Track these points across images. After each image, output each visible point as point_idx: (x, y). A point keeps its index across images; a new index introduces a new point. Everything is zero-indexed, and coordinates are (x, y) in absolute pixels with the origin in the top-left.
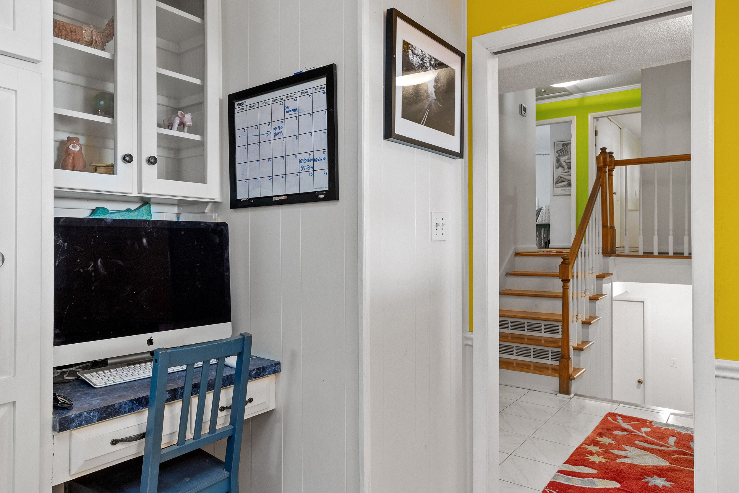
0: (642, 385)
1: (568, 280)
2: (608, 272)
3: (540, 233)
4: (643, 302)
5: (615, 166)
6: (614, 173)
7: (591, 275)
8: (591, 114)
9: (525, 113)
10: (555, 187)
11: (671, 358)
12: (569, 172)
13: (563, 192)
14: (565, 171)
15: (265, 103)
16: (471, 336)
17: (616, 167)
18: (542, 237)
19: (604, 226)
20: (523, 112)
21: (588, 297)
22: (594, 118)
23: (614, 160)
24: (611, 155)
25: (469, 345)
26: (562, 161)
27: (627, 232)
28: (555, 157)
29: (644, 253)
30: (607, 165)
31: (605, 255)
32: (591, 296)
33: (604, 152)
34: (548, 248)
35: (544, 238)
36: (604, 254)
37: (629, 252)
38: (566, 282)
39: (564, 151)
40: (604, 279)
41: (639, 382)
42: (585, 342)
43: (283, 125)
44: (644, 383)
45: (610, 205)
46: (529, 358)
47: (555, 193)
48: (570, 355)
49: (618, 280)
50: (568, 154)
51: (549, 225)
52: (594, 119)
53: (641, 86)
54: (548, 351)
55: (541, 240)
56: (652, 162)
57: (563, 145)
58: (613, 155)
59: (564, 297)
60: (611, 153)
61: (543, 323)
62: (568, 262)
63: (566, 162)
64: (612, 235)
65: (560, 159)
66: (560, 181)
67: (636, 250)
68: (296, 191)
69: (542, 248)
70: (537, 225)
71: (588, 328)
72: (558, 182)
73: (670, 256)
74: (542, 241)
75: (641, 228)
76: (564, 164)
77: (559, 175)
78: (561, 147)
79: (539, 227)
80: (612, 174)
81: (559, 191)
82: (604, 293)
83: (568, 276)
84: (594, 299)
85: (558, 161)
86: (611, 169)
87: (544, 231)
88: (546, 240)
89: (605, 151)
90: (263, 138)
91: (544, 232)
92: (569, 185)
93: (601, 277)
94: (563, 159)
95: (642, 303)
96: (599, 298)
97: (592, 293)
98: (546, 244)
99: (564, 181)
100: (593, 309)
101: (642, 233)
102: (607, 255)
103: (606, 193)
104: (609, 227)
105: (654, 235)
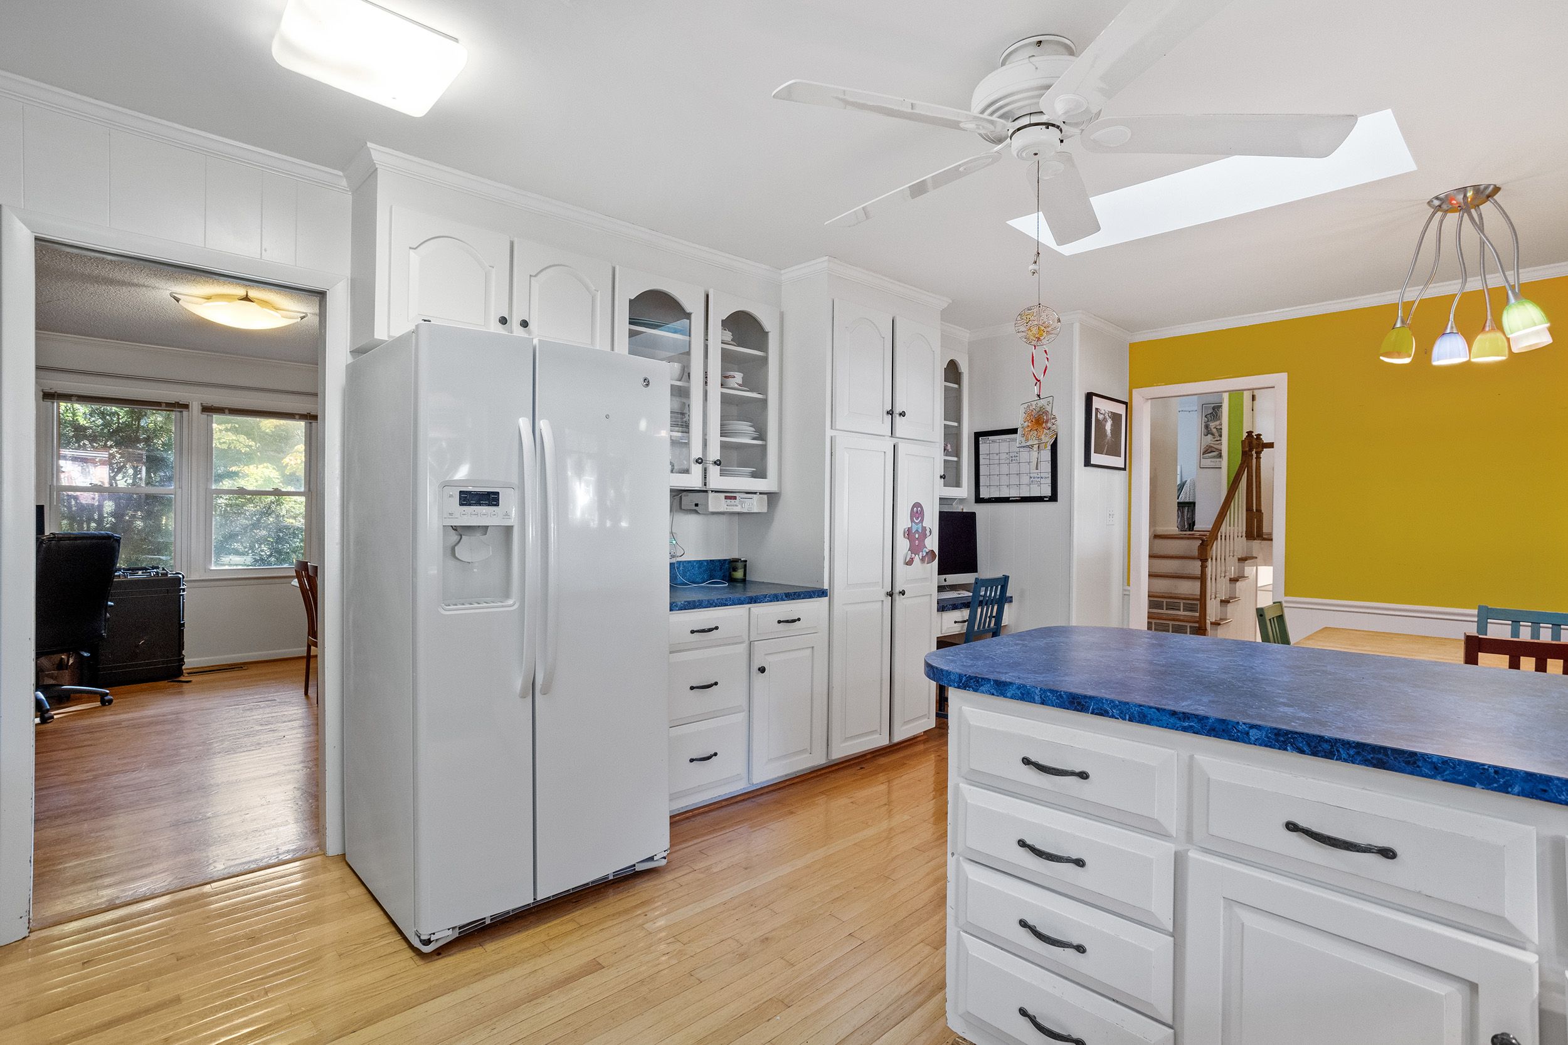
1: (1206, 560)
2: (1252, 555)
3: (1183, 513)
5: (1263, 449)
6: (1262, 456)
7: (1231, 557)
10: (1203, 458)
12: (1220, 440)
13: (1212, 464)
14: (1216, 439)
15: (1004, 441)
16: (1129, 588)
17: (1265, 450)
18: (1186, 517)
19: (1249, 509)
21: (1228, 578)
23: (1263, 442)
24: (1259, 437)
25: (1127, 595)
26: (1212, 427)
28: (1203, 422)
30: (1254, 450)
31: (1248, 538)
32: (1232, 577)
33: (1251, 436)
34: (1193, 530)
35: (1188, 519)
38: (1204, 563)
39: (1212, 415)
40: (1247, 562)
42: (1222, 619)
43: (1018, 455)
45: (1256, 488)
47: (1202, 464)
48: (1207, 626)
49: (1264, 564)
50: (1220, 419)
51: (1194, 504)
54: (1186, 626)
55: (1183, 520)
57: (1214, 408)
58: (1261, 437)
59: (1202, 578)
60: (1259, 435)
61: (1182, 602)
62: (1208, 544)
63: (1216, 428)
64: (1258, 518)
65: (1209, 425)
66: (1208, 451)
68: (1027, 495)
69: (1185, 531)
70: (1178, 503)
71: (1228, 607)
72: (1206, 453)
74: (1185, 522)
76: (1214, 430)
77: (1207, 444)
78: (1209, 411)
79: (1181, 505)
80: (1260, 458)
81: (1207, 462)
82: (1246, 575)
83: (1206, 556)
84: (1234, 580)
85: (1207, 427)
86: (1259, 453)
88: (1190, 522)
90: (1001, 462)
91: (1188, 511)
92: (1220, 456)
93: (1242, 560)
94: (1212, 425)
96: (1241, 580)
97: (1232, 572)
98: (1190, 526)
99: (1214, 450)
100: (1234, 590)
102: (1251, 538)
103: (1252, 476)
104: (1255, 511)
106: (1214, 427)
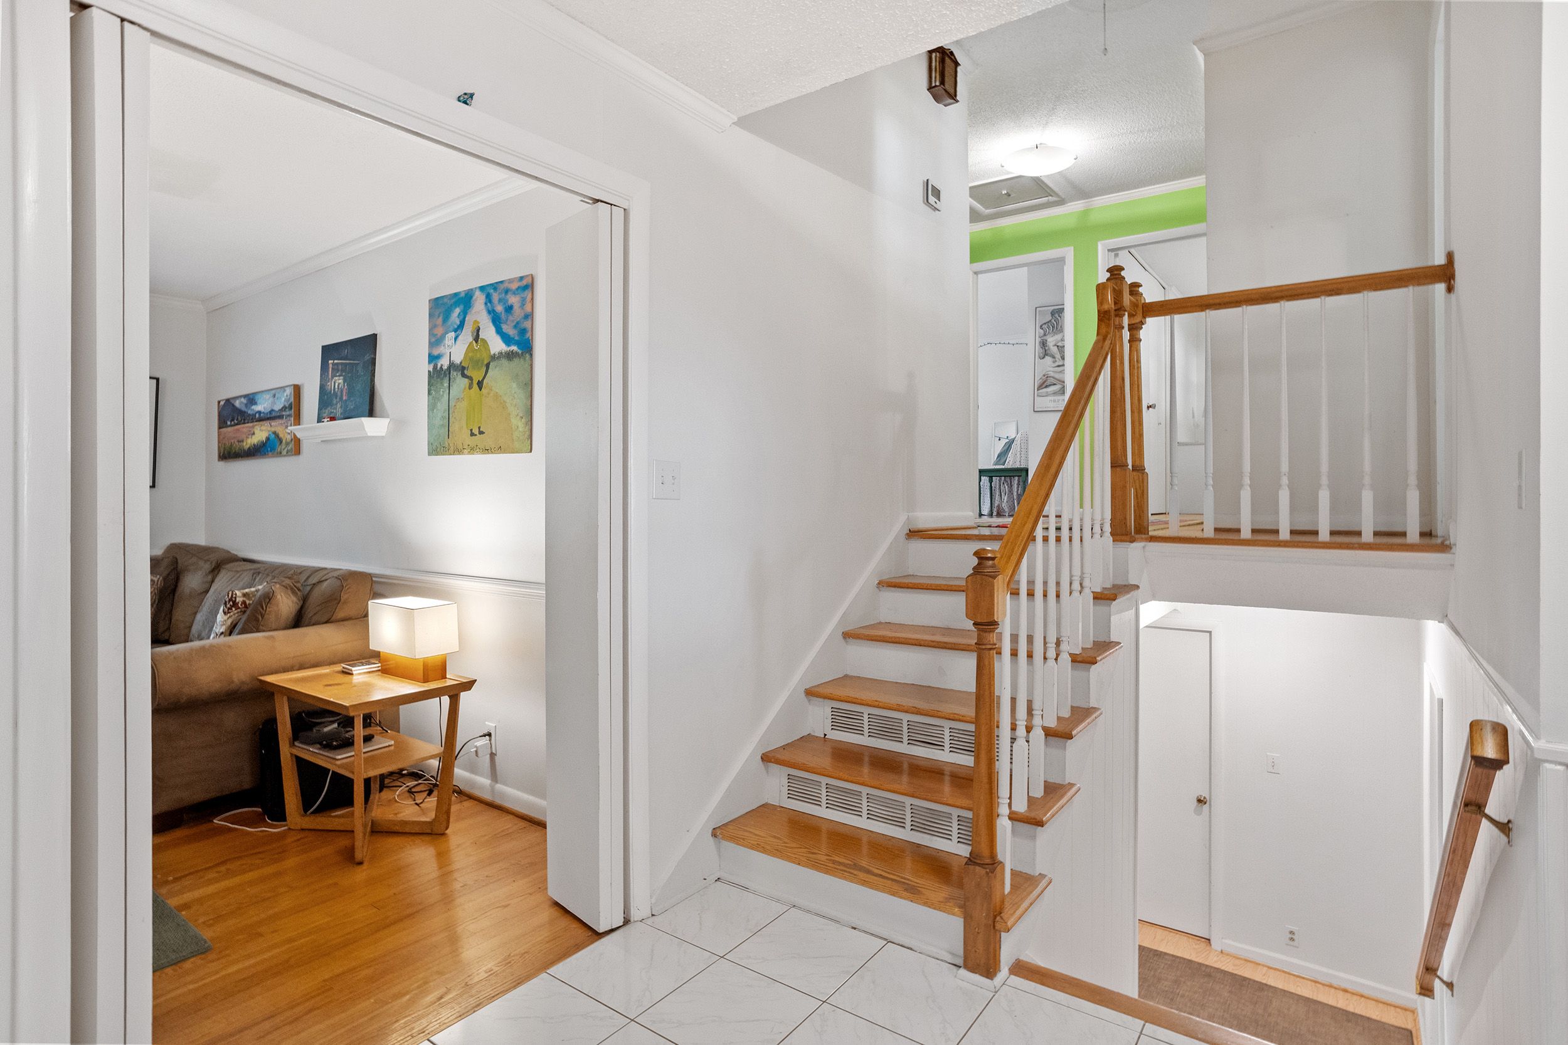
0: (1206, 807)
1: (992, 624)
2: (1127, 580)
4: (1210, 632)
5: (1144, 317)
6: (1143, 333)
7: (1079, 592)
8: (1103, 242)
9: (937, 201)
10: (1038, 396)
11: (1268, 754)
12: (1063, 365)
13: (1052, 404)
14: (1057, 364)
17: (1148, 319)
18: (1015, 494)
19: (1117, 464)
20: (932, 199)
21: (1065, 658)
22: (1109, 250)
23: (1143, 302)
24: (1137, 289)
26: (1052, 345)
27: (1176, 481)
28: (1037, 337)
29: (1217, 530)
30: (1125, 311)
31: (1118, 538)
32: (1077, 652)
33: (1117, 276)
36: (1117, 535)
37: (1180, 526)
38: (985, 631)
39: (1054, 324)
40: (1114, 603)
41: (1199, 801)
42: (1054, 791)
44: (1210, 805)
45: (1132, 412)
46: (901, 829)
47: (1037, 408)
49: (1154, 597)
50: (1061, 331)
51: (1026, 470)
52: (1110, 253)
53: (1205, 180)
55: (1012, 500)
56: (1237, 302)
57: (1053, 313)
58: (1141, 290)
59: (981, 677)
60: (1135, 284)
61: (946, 724)
62: (993, 566)
63: (1058, 346)
64: (1138, 487)
65: (1046, 341)
66: (1046, 384)
67: (1198, 522)
71: (1065, 748)
72: (1044, 386)
73: (1282, 541)
74: (1015, 501)
75: (1211, 470)
76: (1054, 350)
77: (1045, 372)
78: (1049, 318)
80: (1137, 336)
81: (1045, 402)
82: (1113, 638)
84: (1084, 660)
85: (1044, 344)
86: (1137, 323)
87: (1019, 481)
89: (1120, 274)
91: (1018, 484)
92: (1065, 390)
93: (1105, 597)
94: (1051, 340)
95: (1208, 634)
96: (1098, 659)
97: (1077, 641)
99: (1055, 384)
100: (1082, 689)
101: (1211, 482)
102: (1124, 538)
103: (1123, 379)
104: (1130, 467)
105: (1241, 486)
106: (1054, 343)
